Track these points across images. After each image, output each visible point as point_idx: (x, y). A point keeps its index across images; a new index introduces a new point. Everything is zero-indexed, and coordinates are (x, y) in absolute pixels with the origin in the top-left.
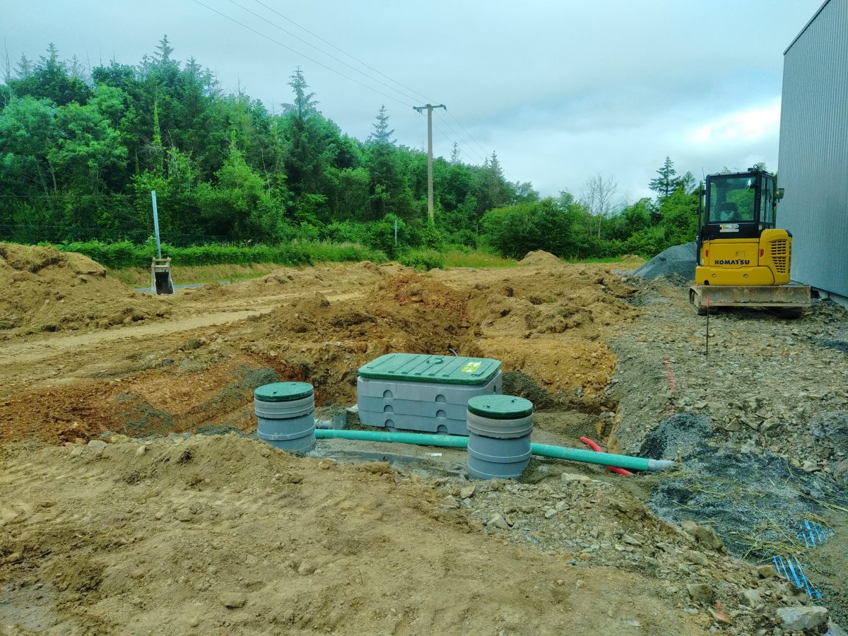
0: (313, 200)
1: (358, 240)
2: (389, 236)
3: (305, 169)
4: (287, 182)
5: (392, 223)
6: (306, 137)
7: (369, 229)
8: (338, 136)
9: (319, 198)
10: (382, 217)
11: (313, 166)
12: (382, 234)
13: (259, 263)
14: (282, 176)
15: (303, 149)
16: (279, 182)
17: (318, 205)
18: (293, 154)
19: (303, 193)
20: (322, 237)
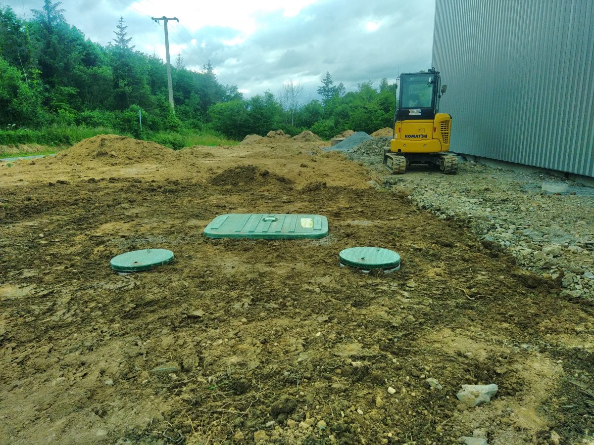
0: (66, 92)
1: (109, 125)
2: (135, 123)
3: (57, 65)
4: (42, 76)
5: (136, 111)
6: (56, 39)
7: (116, 117)
8: (83, 40)
9: (72, 90)
10: (128, 107)
11: (65, 64)
12: (129, 121)
13: (25, 144)
14: (37, 71)
15: (55, 49)
16: (35, 76)
17: (71, 96)
18: (45, 53)
19: (57, 86)
20: (78, 122)
